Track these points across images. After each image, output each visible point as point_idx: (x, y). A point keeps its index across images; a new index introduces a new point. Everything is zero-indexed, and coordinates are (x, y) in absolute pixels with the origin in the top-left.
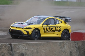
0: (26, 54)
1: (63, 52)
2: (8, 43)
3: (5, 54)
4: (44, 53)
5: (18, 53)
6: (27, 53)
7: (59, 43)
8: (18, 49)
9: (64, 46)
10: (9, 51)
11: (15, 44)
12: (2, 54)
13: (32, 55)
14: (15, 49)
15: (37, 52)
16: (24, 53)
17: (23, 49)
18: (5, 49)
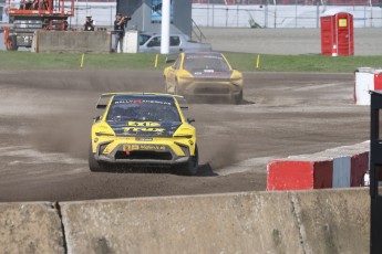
0: (115, 239)
1: (248, 231)
2: (48, 203)
3: (37, 240)
4: (179, 237)
5: (86, 238)
6: (120, 238)
7: (232, 200)
8: (86, 221)
9: (250, 212)
10: (53, 229)
11: (74, 205)
12: (28, 242)
13: (138, 245)
14: (75, 224)
15: (154, 234)
16: (107, 237)
17: (104, 221)
18: (40, 225)
